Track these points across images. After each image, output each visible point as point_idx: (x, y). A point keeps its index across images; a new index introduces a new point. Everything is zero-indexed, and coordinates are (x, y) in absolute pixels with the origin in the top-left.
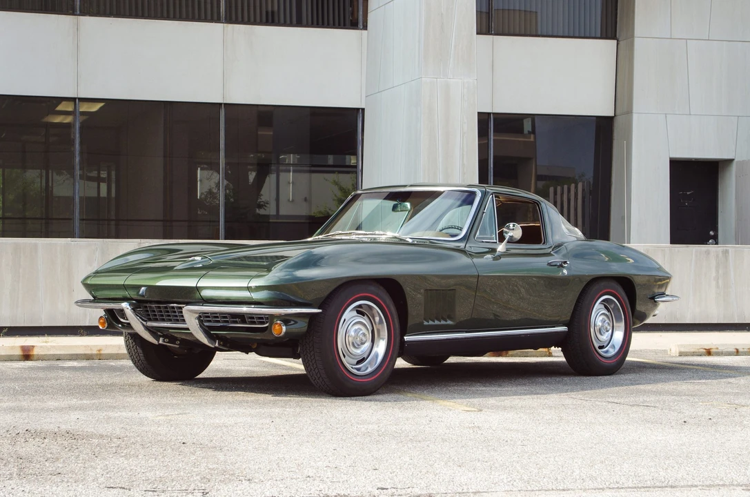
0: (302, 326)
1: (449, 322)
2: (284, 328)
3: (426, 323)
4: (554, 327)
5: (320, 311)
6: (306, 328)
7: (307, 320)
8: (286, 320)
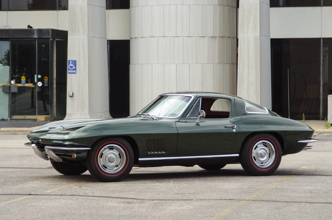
0: (85, 154)
1: (163, 152)
2: (75, 155)
3: (149, 153)
4: (231, 154)
5: (90, 149)
6: (86, 155)
7: (87, 152)
8: (78, 152)
